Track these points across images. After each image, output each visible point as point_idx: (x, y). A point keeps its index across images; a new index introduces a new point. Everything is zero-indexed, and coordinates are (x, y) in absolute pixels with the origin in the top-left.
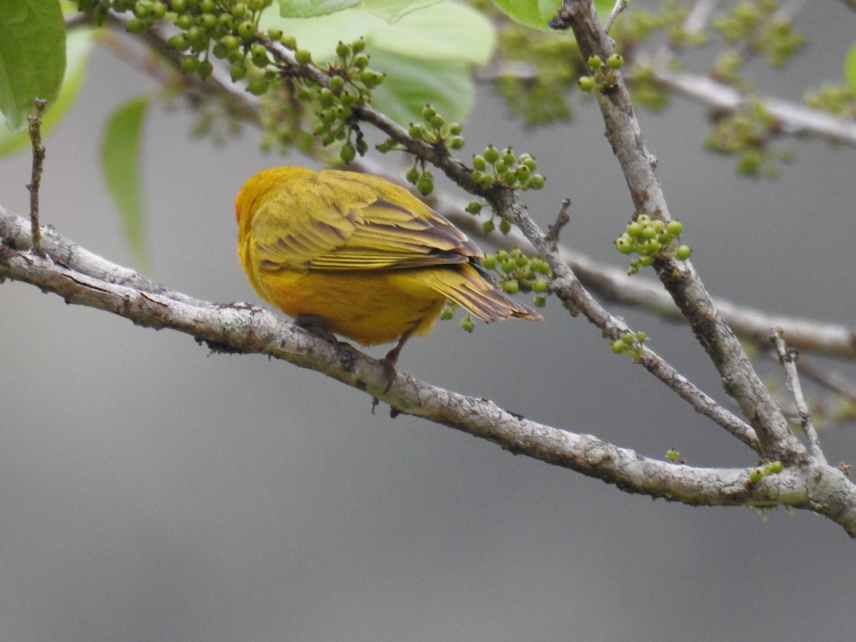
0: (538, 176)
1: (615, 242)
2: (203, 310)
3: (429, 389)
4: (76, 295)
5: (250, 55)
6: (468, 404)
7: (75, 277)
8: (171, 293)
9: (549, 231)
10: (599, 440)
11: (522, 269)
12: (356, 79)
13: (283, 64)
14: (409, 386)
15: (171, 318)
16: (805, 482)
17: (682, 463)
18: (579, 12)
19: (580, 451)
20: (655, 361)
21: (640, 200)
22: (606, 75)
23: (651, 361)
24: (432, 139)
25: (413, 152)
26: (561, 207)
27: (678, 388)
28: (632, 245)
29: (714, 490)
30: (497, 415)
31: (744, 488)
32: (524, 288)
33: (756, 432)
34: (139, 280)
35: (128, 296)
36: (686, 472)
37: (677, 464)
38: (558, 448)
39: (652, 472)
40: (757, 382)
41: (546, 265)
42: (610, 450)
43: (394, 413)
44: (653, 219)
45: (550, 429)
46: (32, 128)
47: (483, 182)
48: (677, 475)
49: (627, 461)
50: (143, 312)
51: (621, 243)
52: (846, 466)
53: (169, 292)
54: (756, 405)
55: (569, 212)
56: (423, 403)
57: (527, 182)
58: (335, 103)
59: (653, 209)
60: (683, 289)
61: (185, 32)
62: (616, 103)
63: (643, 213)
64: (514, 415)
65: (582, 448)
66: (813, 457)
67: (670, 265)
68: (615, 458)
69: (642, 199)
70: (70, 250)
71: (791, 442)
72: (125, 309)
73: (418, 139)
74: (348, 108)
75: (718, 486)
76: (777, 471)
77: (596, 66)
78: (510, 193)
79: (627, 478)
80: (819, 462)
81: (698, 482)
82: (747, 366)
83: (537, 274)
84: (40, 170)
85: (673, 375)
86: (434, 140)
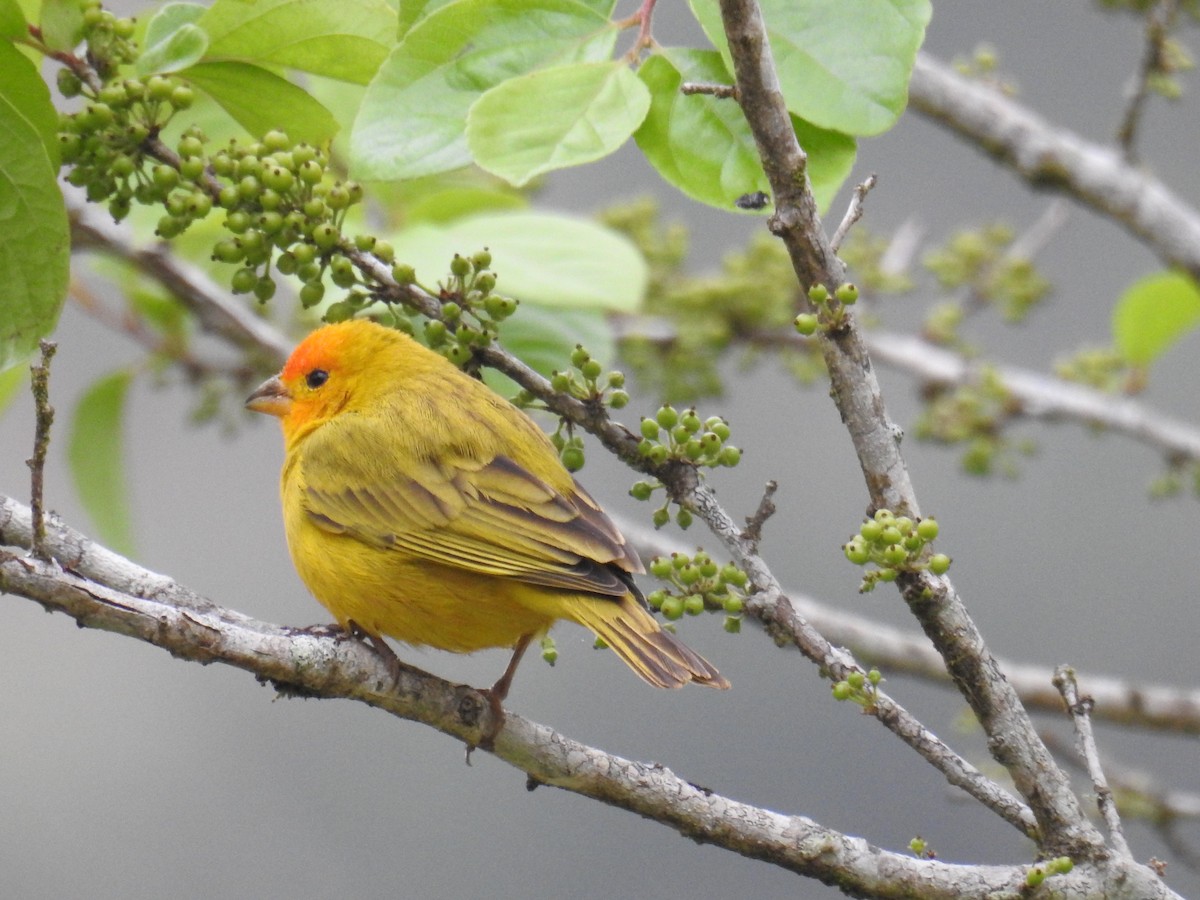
0: (732, 448)
1: (844, 548)
2: (269, 637)
3: (582, 751)
4: (92, 616)
5: (328, 271)
6: (636, 773)
7: (91, 591)
8: (222, 612)
9: (746, 526)
10: (817, 825)
11: (709, 580)
12: (478, 307)
13: (375, 284)
14: (553, 746)
15: (224, 648)
16: (1102, 886)
17: (932, 857)
18: (797, 224)
19: (791, 840)
20: (894, 712)
21: (878, 486)
22: (833, 312)
23: (888, 711)
24: (584, 393)
25: (558, 412)
26: (764, 493)
27: (925, 749)
28: (868, 553)
29: (976, 896)
30: (676, 789)
31: (1018, 894)
32: (712, 606)
33: (1035, 814)
34: (177, 591)
35: (164, 617)
36: (937, 870)
37: (924, 858)
38: (759, 835)
39: (890, 870)
40: (1037, 745)
41: (742, 574)
42: (832, 838)
43: (533, 784)
44: (897, 515)
45: (749, 809)
46: (36, 381)
47: (655, 456)
48: (925, 875)
49: (855, 854)
50: (185, 640)
51: (853, 549)
52: (1161, 864)
53: (220, 610)
54: (1036, 777)
55: (774, 499)
56: (573, 772)
57: (716, 457)
58: (448, 340)
59: (896, 500)
60: (937, 612)
61: (239, 236)
62: (847, 351)
63: (882, 507)
64: (699, 788)
65: (794, 836)
66: (1113, 851)
67: (920, 580)
68: (839, 851)
69: (881, 485)
70: (80, 547)
71: (1083, 829)
72: (161, 636)
73: (564, 393)
74: (467, 348)
75: (981, 890)
76: (1064, 870)
77: (820, 300)
78: (693, 471)
79: (855, 878)
80: (1122, 857)
81: (955, 885)
82: (1024, 722)
83: (729, 586)
84: (46, 439)
85: (919, 732)
86: (586, 395)
